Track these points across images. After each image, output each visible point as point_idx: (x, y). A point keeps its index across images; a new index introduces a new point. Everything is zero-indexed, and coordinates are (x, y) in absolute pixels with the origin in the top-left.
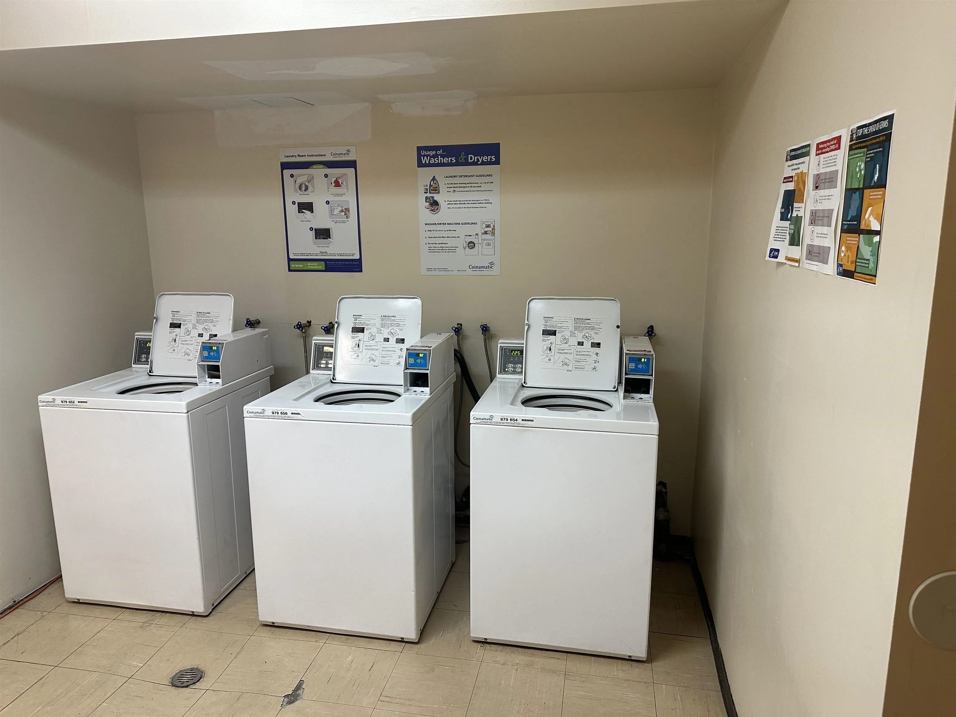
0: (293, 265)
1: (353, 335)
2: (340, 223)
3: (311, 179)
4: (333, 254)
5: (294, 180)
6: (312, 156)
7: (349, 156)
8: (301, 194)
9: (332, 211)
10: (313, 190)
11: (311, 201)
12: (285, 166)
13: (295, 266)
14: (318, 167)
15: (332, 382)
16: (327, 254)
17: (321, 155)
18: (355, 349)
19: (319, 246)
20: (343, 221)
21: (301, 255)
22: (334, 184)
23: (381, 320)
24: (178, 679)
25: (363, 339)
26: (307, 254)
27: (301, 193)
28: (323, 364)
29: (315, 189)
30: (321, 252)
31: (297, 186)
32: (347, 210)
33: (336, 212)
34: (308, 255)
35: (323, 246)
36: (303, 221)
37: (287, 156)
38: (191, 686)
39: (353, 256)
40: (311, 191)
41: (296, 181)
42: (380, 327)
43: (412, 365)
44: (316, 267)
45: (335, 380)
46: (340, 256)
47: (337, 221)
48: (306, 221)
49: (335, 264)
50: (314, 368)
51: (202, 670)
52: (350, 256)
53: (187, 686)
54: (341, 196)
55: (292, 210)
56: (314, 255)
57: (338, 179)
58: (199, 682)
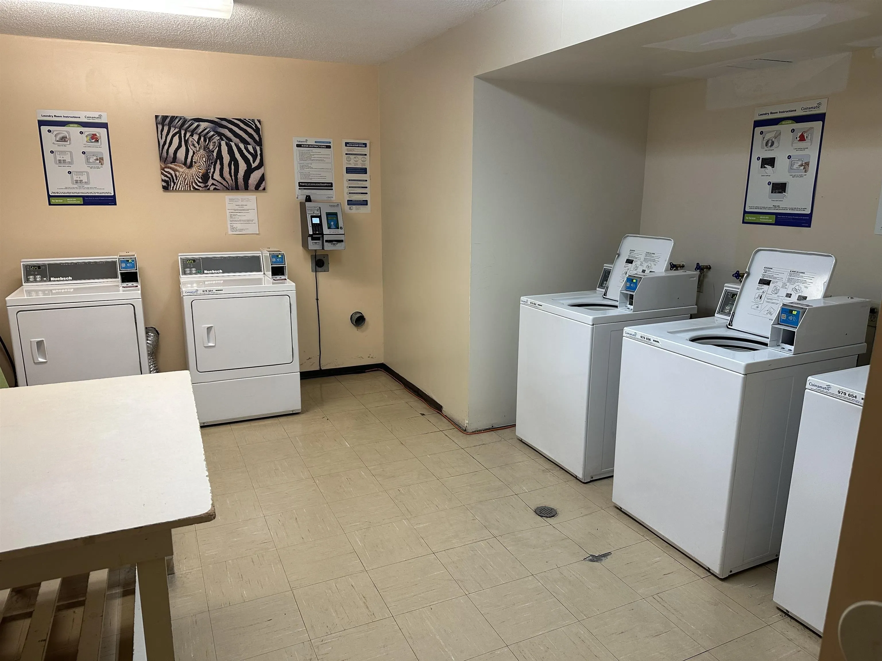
0: (748, 218)
1: (759, 287)
2: (798, 178)
3: (778, 135)
4: (785, 208)
5: (762, 137)
6: (784, 112)
7: (819, 109)
8: (767, 150)
9: (791, 165)
10: (778, 145)
11: (774, 156)
12: (758, 124)
13: (749, 218)
14: (787, 122)
15: (728, 328)
16: (780, 208)
17: (792, 111)
18: (757, 300)
19: (773, 200)
20: (800, 175)
21: (756, 208)
22: (798, 139)
23: (789, 275)
24: (540, 510)
25: (766, 292)
26: (761, 207)
27: (766, 148)
28: (727, 309)
29: (780, 144)
30: (774, 206)
31: (765, 142)
32: (807, 164)
33: (796, 166)
34: (762, 209)
35: (777, 200)
36: (763, 176)
37: (761, 115)
38: (544, 518)
39: (805, 210)
40: (775, 147)
41: (764, 138)
42: (786, 282)
43: (784, 321)
44: (767, 220)
45: (732, 326)
46: (791, 210)
47: (795, 175)
48: (766, 176)
49: (786, 218)
50: (719, 313)
51: (558, 513)
52: (801, 210)
53: (542, 516)
54: (804, 150)
55: (756, 164)
56: (767, 208)
57: (804, 133)
58: (551, 518)
